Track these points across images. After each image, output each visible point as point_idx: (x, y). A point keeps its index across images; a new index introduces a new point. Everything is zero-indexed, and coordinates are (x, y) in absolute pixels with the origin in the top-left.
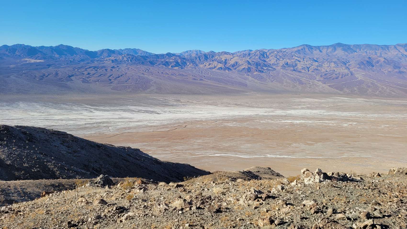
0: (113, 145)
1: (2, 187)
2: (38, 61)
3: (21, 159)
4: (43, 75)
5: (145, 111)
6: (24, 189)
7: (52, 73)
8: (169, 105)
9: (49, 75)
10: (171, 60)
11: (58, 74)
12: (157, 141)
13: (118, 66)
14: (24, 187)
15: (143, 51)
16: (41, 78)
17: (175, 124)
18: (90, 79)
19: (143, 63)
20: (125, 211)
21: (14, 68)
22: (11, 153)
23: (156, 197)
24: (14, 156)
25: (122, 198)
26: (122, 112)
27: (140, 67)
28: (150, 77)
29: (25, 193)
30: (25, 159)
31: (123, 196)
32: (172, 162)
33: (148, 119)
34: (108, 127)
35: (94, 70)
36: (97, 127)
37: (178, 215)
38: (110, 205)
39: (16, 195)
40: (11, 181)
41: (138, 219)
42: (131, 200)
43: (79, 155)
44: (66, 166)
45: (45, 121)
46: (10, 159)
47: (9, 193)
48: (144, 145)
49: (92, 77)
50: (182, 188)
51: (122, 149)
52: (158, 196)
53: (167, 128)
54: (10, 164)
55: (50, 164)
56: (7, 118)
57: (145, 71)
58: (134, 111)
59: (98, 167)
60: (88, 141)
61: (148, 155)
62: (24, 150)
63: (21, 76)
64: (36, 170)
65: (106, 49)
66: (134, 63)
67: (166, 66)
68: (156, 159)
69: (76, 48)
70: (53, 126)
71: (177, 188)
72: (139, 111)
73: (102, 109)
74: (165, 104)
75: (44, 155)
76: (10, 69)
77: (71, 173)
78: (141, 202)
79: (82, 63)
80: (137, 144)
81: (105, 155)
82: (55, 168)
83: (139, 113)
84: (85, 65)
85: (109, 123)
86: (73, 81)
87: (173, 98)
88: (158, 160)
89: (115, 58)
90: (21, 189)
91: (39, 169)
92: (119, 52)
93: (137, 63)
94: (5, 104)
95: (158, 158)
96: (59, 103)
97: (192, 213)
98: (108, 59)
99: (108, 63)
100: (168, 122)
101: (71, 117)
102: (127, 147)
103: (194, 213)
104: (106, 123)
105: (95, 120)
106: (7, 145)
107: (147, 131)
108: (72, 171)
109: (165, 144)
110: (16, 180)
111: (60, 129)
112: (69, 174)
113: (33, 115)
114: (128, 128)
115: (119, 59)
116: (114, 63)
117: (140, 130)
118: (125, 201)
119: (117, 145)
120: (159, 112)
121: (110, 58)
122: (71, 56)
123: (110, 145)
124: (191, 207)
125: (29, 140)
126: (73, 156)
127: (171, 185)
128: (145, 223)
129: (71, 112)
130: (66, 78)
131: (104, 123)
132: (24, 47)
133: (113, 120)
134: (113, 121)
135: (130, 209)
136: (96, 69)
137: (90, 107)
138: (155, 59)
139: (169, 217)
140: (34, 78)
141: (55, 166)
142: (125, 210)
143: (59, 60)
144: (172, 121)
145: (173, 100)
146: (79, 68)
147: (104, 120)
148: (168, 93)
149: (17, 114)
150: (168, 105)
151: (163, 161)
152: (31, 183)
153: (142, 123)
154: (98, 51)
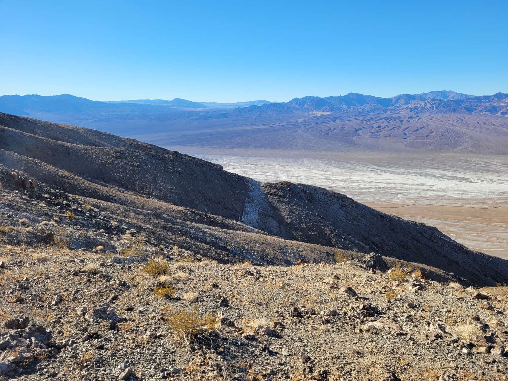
0: (401, 218)
1: (280, 245)
2: (325, 113)
3: (300, 219)
4: (329, 129)
5: (451, 177)
6: (300, 251)
7: (338, 127)
8: (491, 171)
9: (335, 129)
10: (502, 104)
11: (344, 128)
12: (467, 220)
13: (417, 116)
14: (300, 249)
15: (457, 93)
16: (327, 132)
17: (498, 199)
18: (380, 133)
19: (454, 111)
20: (376, 315)
21: (301, 122)
22: (291, 212)
23: (434, 304)
24: (294, 215)
25: (381, 293)
26: (417, 177)
27: (450, 116)
28: (464, 130)
29: (300, 256)
30: (303, 220)
31: (383, 290)
32: (487, 254)
33: (455, 189)
34: (397, 194)
35: (386, 122)
36: (383, 193)
37: (460, 354)
38: (360, 298)
39: (292, 255)
40: (289, 241)
41: (385, 337)
42: (392, 301)
43: (359, 224)
44: (343, 235)
45: (326, 180)
46: (290, 218)
47: (286, 253)
48: (445, 224)
49: (382, 130)
50: (486, 303)
51: (412, 224)
52: (439, 305)
53: (484, 203)
54: (290, 223)
55: (327, 229)
56: (291, 175)
57: (457, 121)
58: (434, 176)
59: (380, 242)
60: (370, 208)
61: (449, 238)
62: (303, 210)
63: (308, 130)
64: (313, 233)
65: (403, 95)
66: (442, 111)
67: (491, 113)
68: (461, 245)
69: (368, 96)
70: (335, 187)
71: (476, 299)
72: (442, 177)
73: (391, 171)
74: (485, 169)
75: (322, 218)
76: (299, 123)
77: (348, 243)
78: (406, 308)
79: (373, 114)
80: (435, 220)
81: (389, 228)
82: (332, 234)
83: (441, 180)
84: (376, 116)
85: (399, 189)
86: (359, 136)
87: (499, 161)
88: (465, 248)
89: (415, 105)
90: (297, 250)
91: (315, 233)
92: (422, 98)
93: (446, 111)
94: (291, 160)
95: (464, 245)
96: (342, 162)
97: (490, 361)
98: (405, 107)
99: (405, 113)
100: (488, 196)
101: (354, 178)
102: (419, 223)
103: (494, 361)
104: (394, 189)
105: (381, 184)
106: (288, 203)
107: (452, 205)
108: (350, 242)
109: (479, 227)
110: (294, 240)
111: (341, 191)
112: (346, 244)
113: (315, 173)
114: (424, 198)
115: (420, 106)
116: (413, 112)
117: (441, 203)
118: (383, 299)
119: (406, 218)
120: (473, 180)
121: (408, 105)
122: (361, 106)
123: (397, 217)
124: (491, 348)
125: (308, 200)
126: (352, 224)
127: (469, 292)
128: (393, 350)
129: (354, 172)
130: (353, 132)
131: (391, 188)
132: (313, 99)
133: (404, 186)
134: (404, 188)
135: (385, 314)
136: (388, 121)
137: (376, 167)
138: (475, 104)
139: (440, 354)
140: (320, 133)
141: (331, 232)
142: (377, 313)
143: (347, 111)
144: (495, 195)
145: (499, 164)
146: (368, 120)
147: (393, 185)
148: (493, 153)
149: (301, 171)
150: (488, 171)
151: (473, 250)
152: (307, 246)
153: (446, 193)
154: (394, 97)
